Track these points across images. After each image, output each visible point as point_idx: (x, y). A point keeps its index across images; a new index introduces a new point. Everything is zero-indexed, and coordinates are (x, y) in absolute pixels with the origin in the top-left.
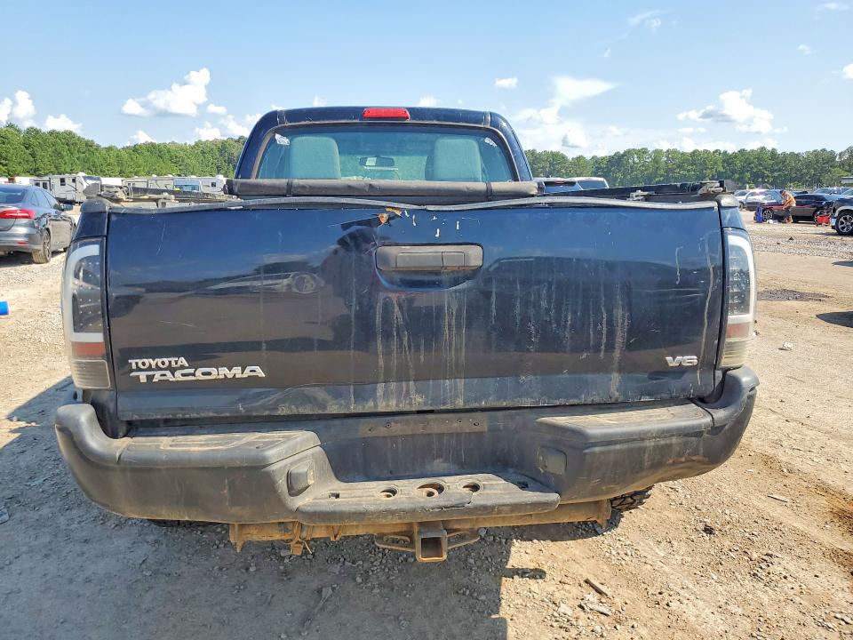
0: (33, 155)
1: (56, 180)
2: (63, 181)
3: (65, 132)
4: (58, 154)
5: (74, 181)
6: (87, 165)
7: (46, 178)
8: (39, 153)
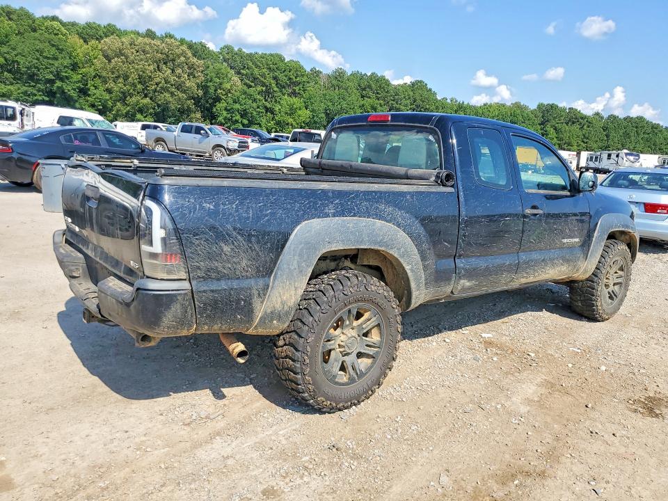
0: (607, 136)
1: (605, 156)
2: (609, 156)
3: (637, 117)
4: (627, 135)
5: (617, 156)
6: (648, 144)
7: (599, 153)
8: (613, 134)
